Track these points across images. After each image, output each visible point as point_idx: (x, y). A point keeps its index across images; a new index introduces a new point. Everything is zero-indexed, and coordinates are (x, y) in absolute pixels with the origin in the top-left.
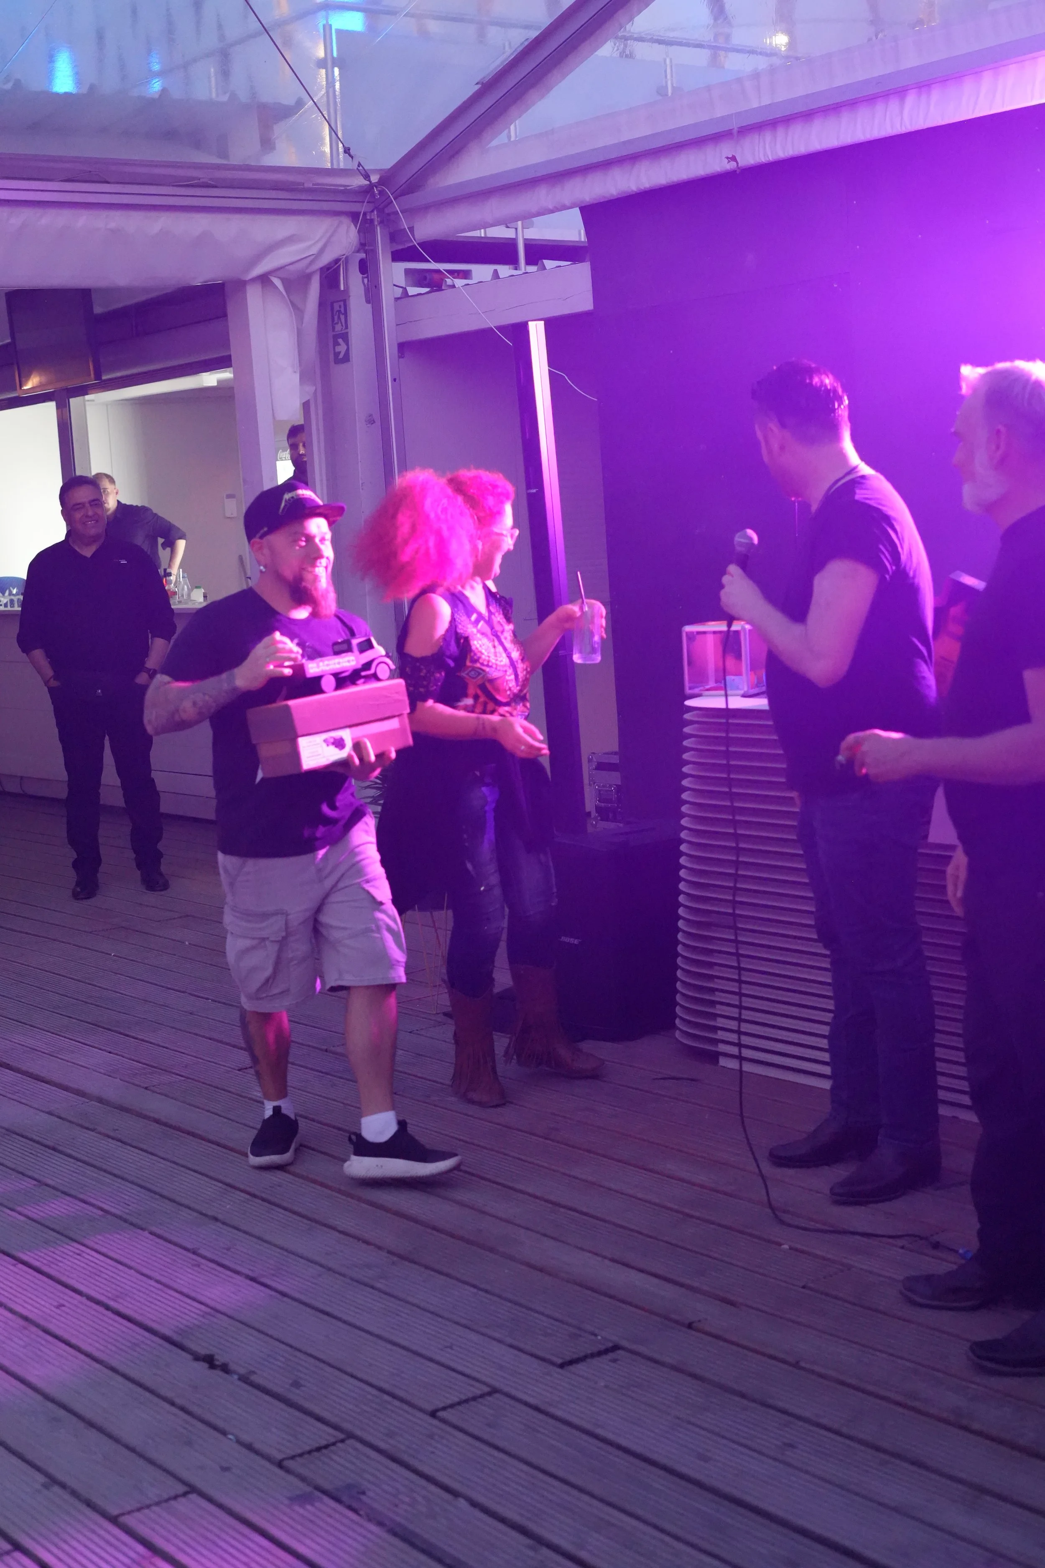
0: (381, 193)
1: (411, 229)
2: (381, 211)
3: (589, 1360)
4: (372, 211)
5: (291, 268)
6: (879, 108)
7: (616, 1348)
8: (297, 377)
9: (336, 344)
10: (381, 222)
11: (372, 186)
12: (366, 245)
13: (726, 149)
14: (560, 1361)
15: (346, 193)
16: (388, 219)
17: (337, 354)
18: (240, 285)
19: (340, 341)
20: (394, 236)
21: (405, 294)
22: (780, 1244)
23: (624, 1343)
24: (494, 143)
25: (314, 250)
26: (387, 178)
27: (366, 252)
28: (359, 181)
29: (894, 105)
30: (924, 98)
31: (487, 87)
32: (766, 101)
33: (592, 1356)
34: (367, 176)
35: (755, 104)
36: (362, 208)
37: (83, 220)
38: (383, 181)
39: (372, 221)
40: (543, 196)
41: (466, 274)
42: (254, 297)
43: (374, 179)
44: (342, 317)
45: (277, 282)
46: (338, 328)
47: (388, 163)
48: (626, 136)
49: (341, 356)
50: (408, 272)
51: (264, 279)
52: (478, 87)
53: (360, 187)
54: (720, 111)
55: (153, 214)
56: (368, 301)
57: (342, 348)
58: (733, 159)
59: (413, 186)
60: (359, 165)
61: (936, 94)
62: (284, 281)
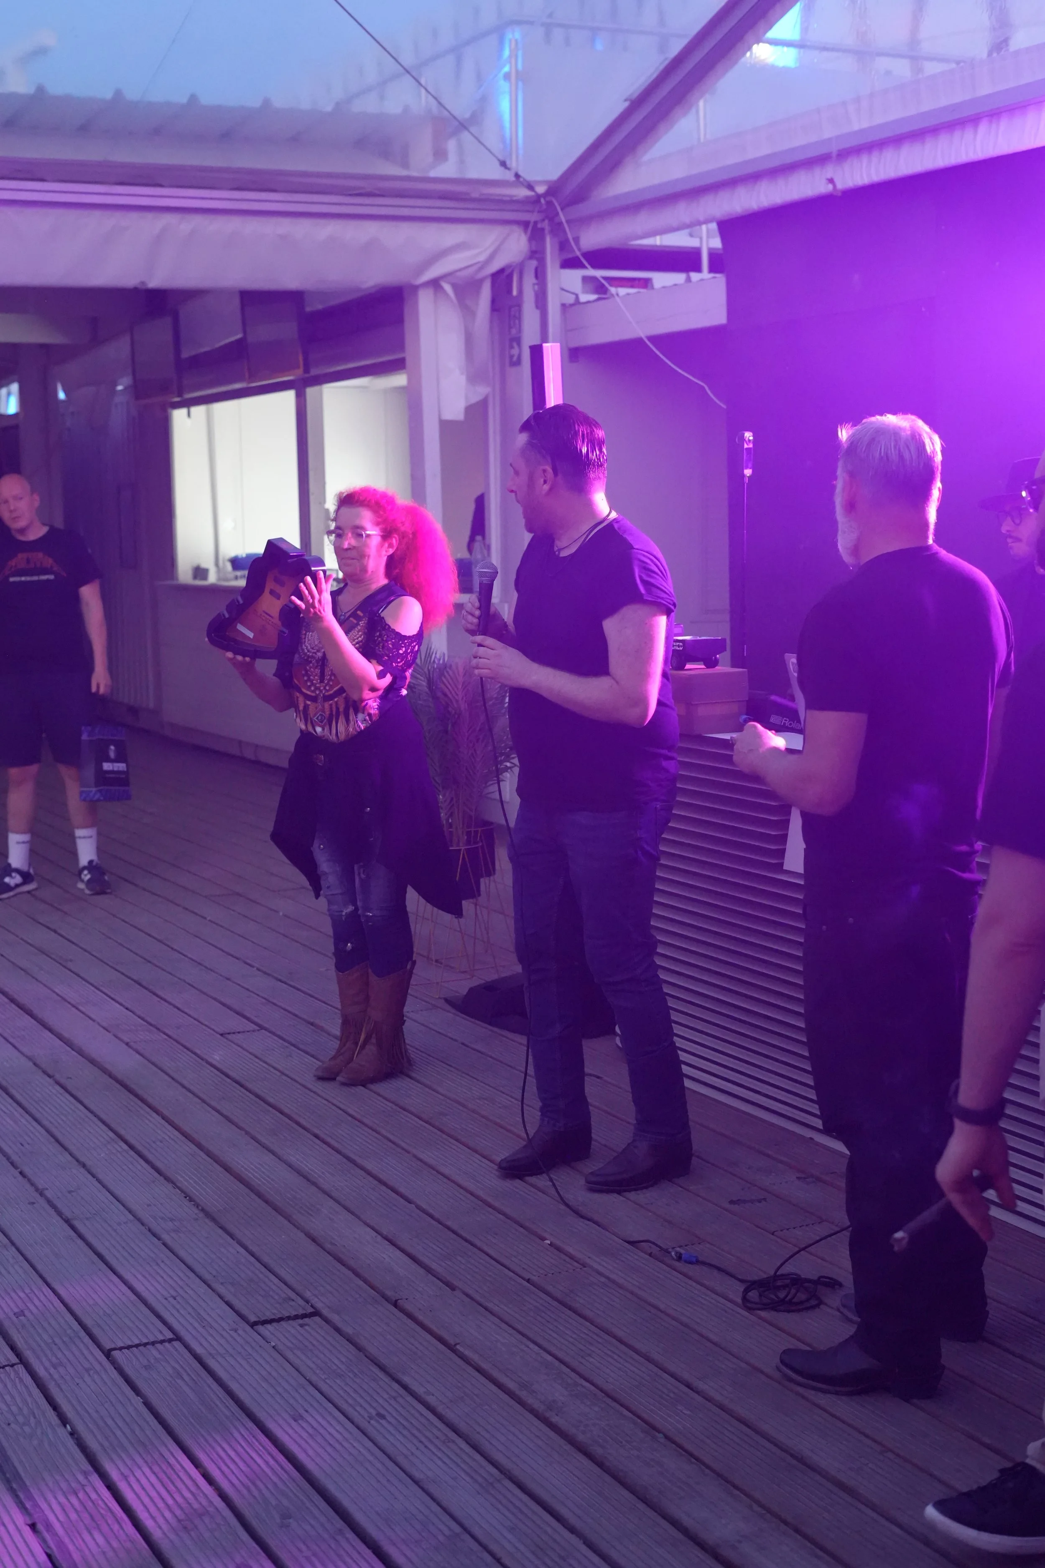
0: (550, 203)
1: (577, 240)
2: (551, 220)
3: (282, 1323)
4: (543, 220)
5: (459, 274)
6: (957, 134)
7: (316, 1313)
8: (463, 379)
9: (512, 347)
10: (552, 232)
11: (539, 197)
12: (536, 254)
13: (830, 171)
14: (253, 1318)
15: (512, 203)
16: (557, 228)
17: (511, 357)
18: (415, 289)
19: (515, 345)
20: (563, 246)
21: (577, 302)
22: (543, 1239)
23: (325, 1312)
24: (647, 157)
25: (482, 258)
26: (554, 189)
27: (537, 259)
28: (523, 193)
29: (968, 134)
30: (994, 126)
31: (636, 104)
32: (865, 125)
33: (289, 1318)
34: (530, 187)
35: (856, 127)
36: (533, 217)
37: (251, 227)
38: (548, 193)
39: (543, 230)
40: (682, 212)
41: (646, 283)
42: (425, 302)
43: (541, 189)
44: (517, 321)
45: (447, 288)
46: (514, 331)
47: (554, 174)
48: (751, 154)
49: (515, 359)
50: (586, 279)
51: (435, 284)
52: (627, 104)
53: (527, 197)
54: (828, 133)
55: (322, 222)
56: (537, 307)
57: (515, 352)
58: (831, 181)
59: (580, 196)
60: (517, 176)
61: (1004, 123)
62: (455, 287)
